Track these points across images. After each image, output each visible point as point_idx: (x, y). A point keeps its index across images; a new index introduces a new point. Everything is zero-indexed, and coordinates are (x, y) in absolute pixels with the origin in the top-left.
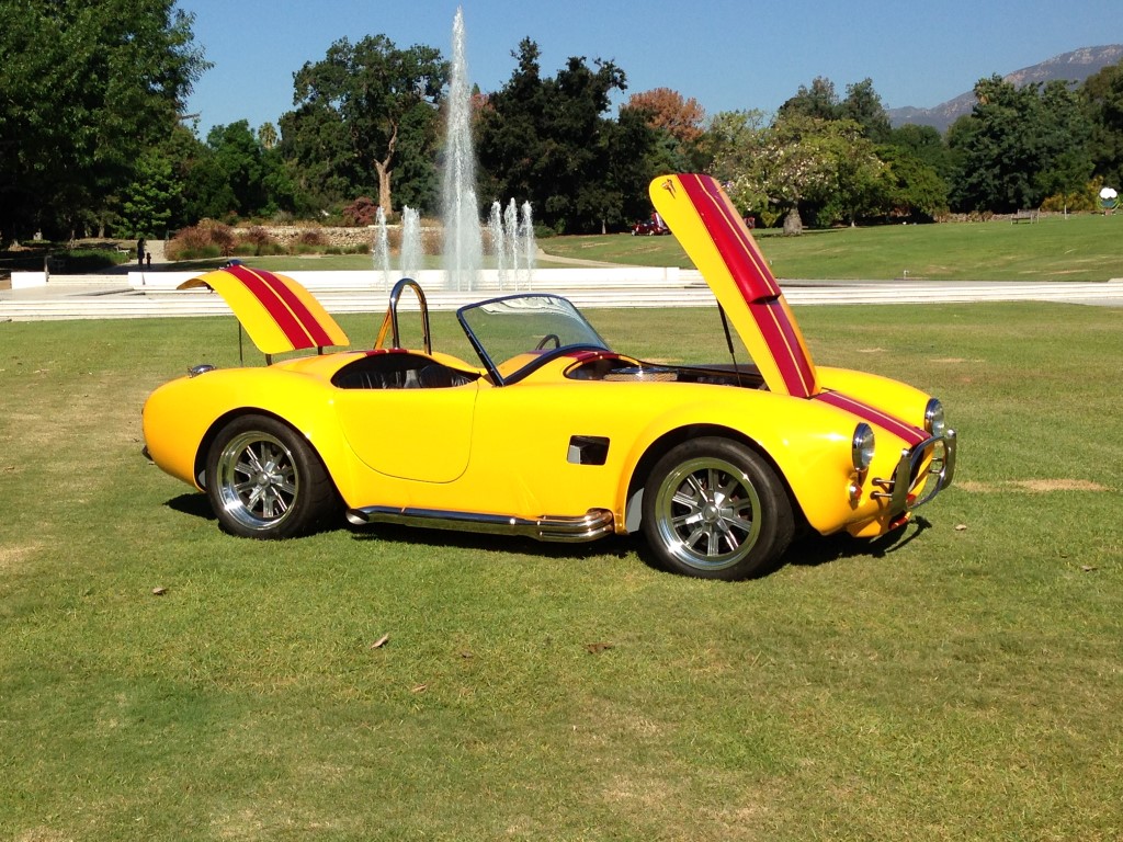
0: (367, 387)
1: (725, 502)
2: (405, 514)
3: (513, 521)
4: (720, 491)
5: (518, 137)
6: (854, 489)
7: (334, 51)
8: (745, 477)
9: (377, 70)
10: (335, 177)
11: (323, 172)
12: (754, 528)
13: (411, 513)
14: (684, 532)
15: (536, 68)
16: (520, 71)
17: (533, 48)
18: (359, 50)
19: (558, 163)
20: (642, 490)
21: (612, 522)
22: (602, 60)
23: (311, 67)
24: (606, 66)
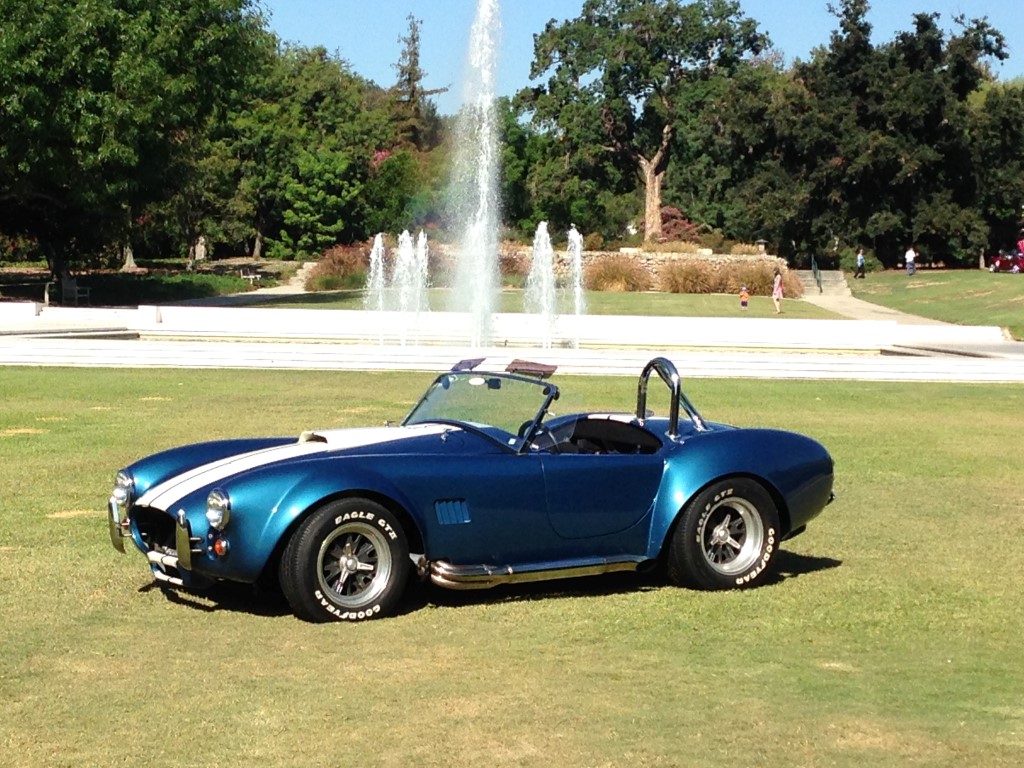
7: (590, 4)
15: (865, 28)
16: (840, 33)
19: (885, 166)
23: (557, 26)
24: (975, 26)
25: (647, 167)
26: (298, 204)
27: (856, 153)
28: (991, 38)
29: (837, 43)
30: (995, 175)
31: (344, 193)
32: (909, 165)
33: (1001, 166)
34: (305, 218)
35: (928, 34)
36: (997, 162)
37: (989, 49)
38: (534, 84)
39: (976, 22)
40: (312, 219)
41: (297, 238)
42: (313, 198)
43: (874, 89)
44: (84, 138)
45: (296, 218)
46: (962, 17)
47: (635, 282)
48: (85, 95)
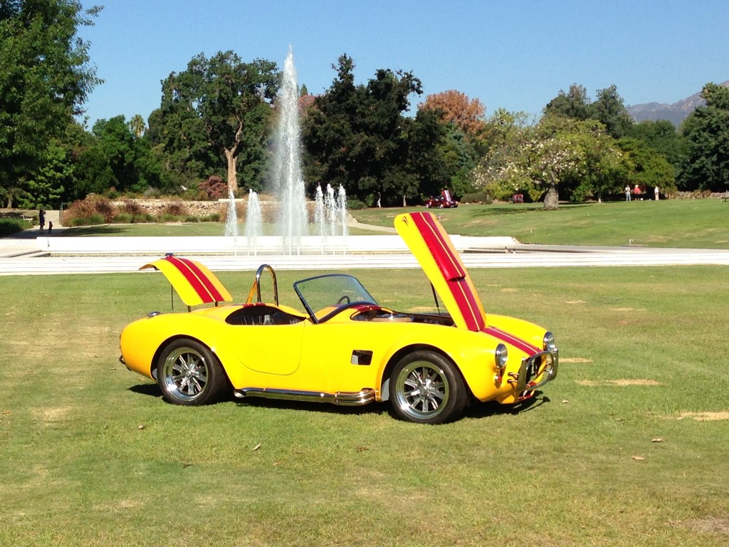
0: (244, 324)
1: (431, 384)
2: (265, 392)
3: (322, 395)
4: (429, 378)
5: (338, 131)
6: (497, 378)
7: (193, 63)
8: (442, 372)
9: (227, 79)
10: (193, 161)
11: (184, 157)
12: (445, 397)
13: (268, 391)
14: (411, 400)
15: (351, 77)
16: (338, 80)
17: (349, 62)
18: (213, 63)
19: (369, 152)
20: (389, 380)
21: (374, 395)
22: (403, 71)
23: (175, 76)
24: (406, 76)
25: (229, 154)
27: (353, 145)
28: (415, 83)
30: (423, 156)
31: (65, 171)
32: (380, 152)
33: (426, 151)
34: (42, 185)
35: (385, 80)
36: (424, 149)
37: (413, 88)
39: (407, 74)
40: (47, 185)
41: (37, 197)
42: (47, 174)
45: (36, 185)
46: (401, 71)
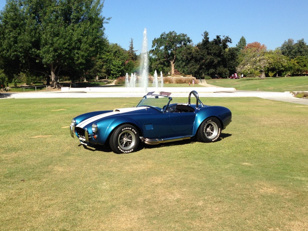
5: (202, 55)
7: (162, 35)
9: (171, 40)
15: (208, 38)
17: (207, 33)
18: (167, 35)
23: (156, 39)
25: (172, 63)
26: (113, 70)
27: (207, 59)
28: (229, 39)
29: (203, 41)
31: (121, 68)
32: (216, 61)
35: (219, 39)
37: (229, 41)
38: (152, 49)
39: (227, 37)
40: (116, 72)
41: (113, 76)
42: (116, 69)
43: (210, 48)
44: (76, 58)
45: (113, 72)
46: (224, 36)
47: (170, 82)
48: (76, 51)
